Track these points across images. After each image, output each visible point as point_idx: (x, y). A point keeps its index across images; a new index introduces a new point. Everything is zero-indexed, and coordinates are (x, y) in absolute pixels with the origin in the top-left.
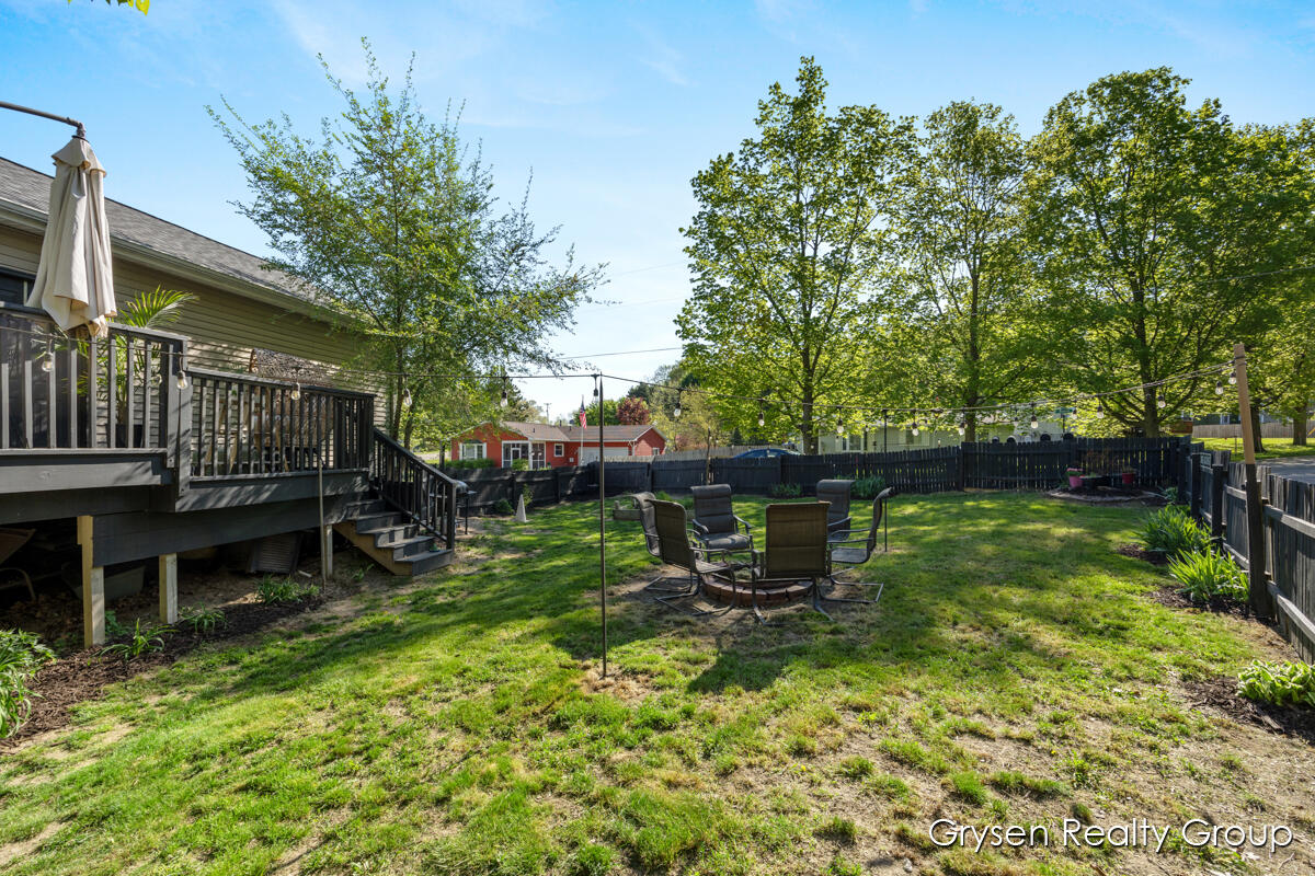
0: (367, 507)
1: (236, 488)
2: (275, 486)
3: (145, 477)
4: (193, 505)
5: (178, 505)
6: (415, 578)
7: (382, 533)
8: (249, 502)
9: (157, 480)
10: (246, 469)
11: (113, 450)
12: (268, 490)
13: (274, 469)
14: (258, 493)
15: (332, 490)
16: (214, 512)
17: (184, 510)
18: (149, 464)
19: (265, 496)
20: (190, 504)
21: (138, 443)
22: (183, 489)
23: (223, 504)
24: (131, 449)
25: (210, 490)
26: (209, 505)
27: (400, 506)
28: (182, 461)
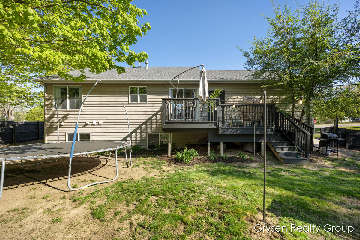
0: (278, 139)
1: (231, 130)
2: (241, 130)
3: (213, 126)
4: (222, 132)
5: (219, 132)
6: (285, 164)
7: (278, 147)
8: (235, 133)
9: (215, 127)
10: (234, 126)
11: (208, 121)
12: (239, 131)
13: (241, 126)
14: (237, 131)
15: (259, 132)
16: (226, 135)
17: (220, 133)
18: (214, 124)
19: (239, 132)
20: (221, 132)
21: (212, 120)
22: (220, 129)
23: (228, 133)
24: (211, 121)
25: (226, 130)
26: (225, 133)
27: (290, 140)
28: (219, 123)
